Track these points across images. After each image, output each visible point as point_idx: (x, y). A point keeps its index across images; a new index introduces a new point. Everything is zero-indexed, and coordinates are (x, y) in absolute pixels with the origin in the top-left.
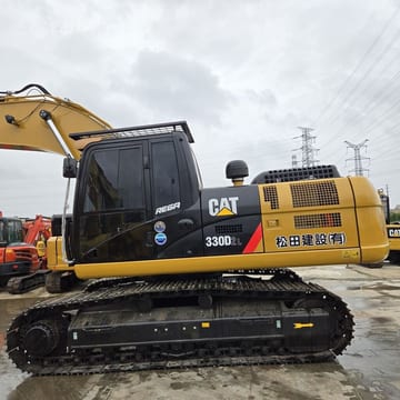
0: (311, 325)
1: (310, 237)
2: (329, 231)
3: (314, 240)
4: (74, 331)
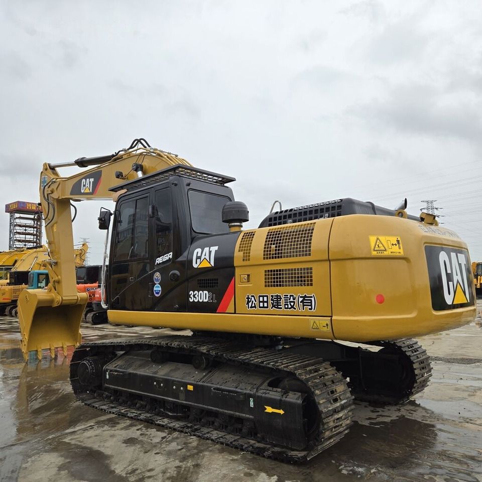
0: (282, 412)
1: (278, 298)
2: (298, 292)
3: (283, 302)
4: (107, 370)
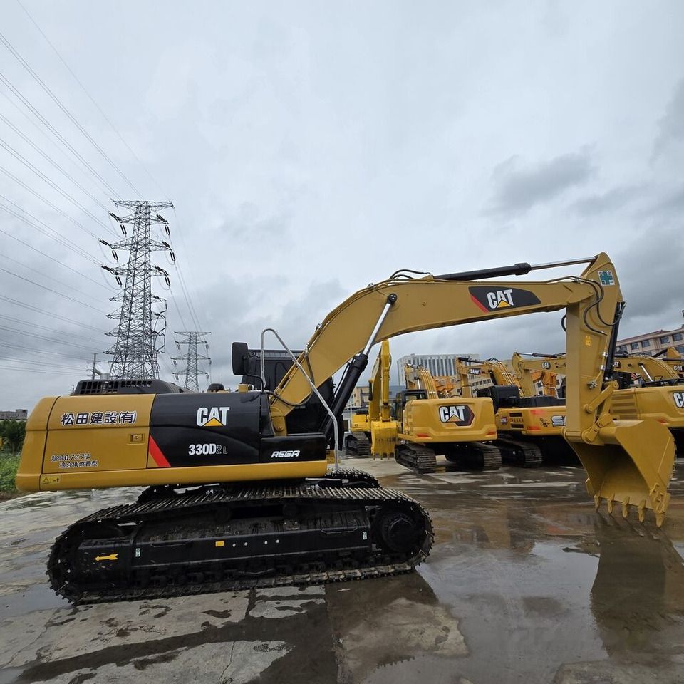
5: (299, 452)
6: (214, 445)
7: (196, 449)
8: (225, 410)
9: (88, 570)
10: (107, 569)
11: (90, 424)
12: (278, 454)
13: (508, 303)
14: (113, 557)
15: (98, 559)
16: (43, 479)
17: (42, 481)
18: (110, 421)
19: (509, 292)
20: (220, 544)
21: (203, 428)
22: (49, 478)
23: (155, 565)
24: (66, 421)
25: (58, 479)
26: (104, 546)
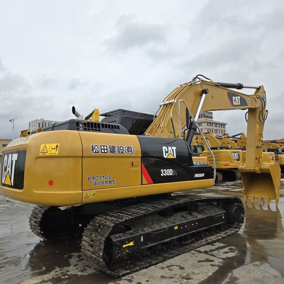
5: (204, 174)
6: (171, 170)
7: (164, 172)
8: (174, 148)
9: (119, 255)
10: (129, 252)
11: (109, 154)
12: (197, 175)
13: (239, 103)
14: (131, 244)
15: (124, 246)
16: (84, 194)
17: (84, 196)
18: (121, 152)
19: (239, 97)
20: (176, 228)
21: (167, 159)
22: (88, 193)
23: (150, 245)
24: (94, 151)
25: (94, 194)
26: (126, 237)
